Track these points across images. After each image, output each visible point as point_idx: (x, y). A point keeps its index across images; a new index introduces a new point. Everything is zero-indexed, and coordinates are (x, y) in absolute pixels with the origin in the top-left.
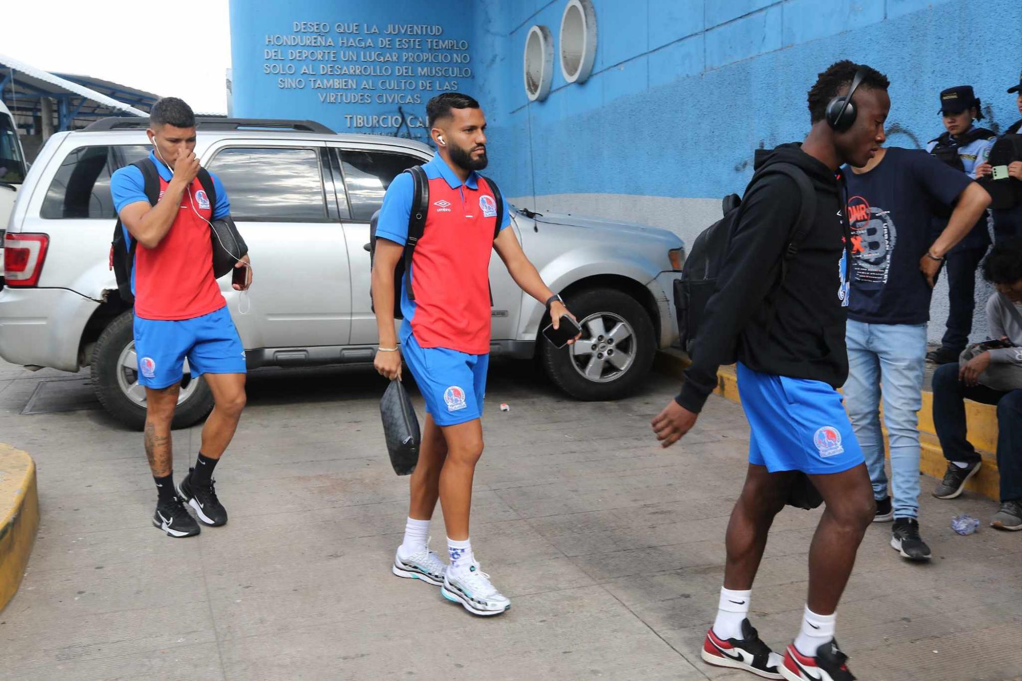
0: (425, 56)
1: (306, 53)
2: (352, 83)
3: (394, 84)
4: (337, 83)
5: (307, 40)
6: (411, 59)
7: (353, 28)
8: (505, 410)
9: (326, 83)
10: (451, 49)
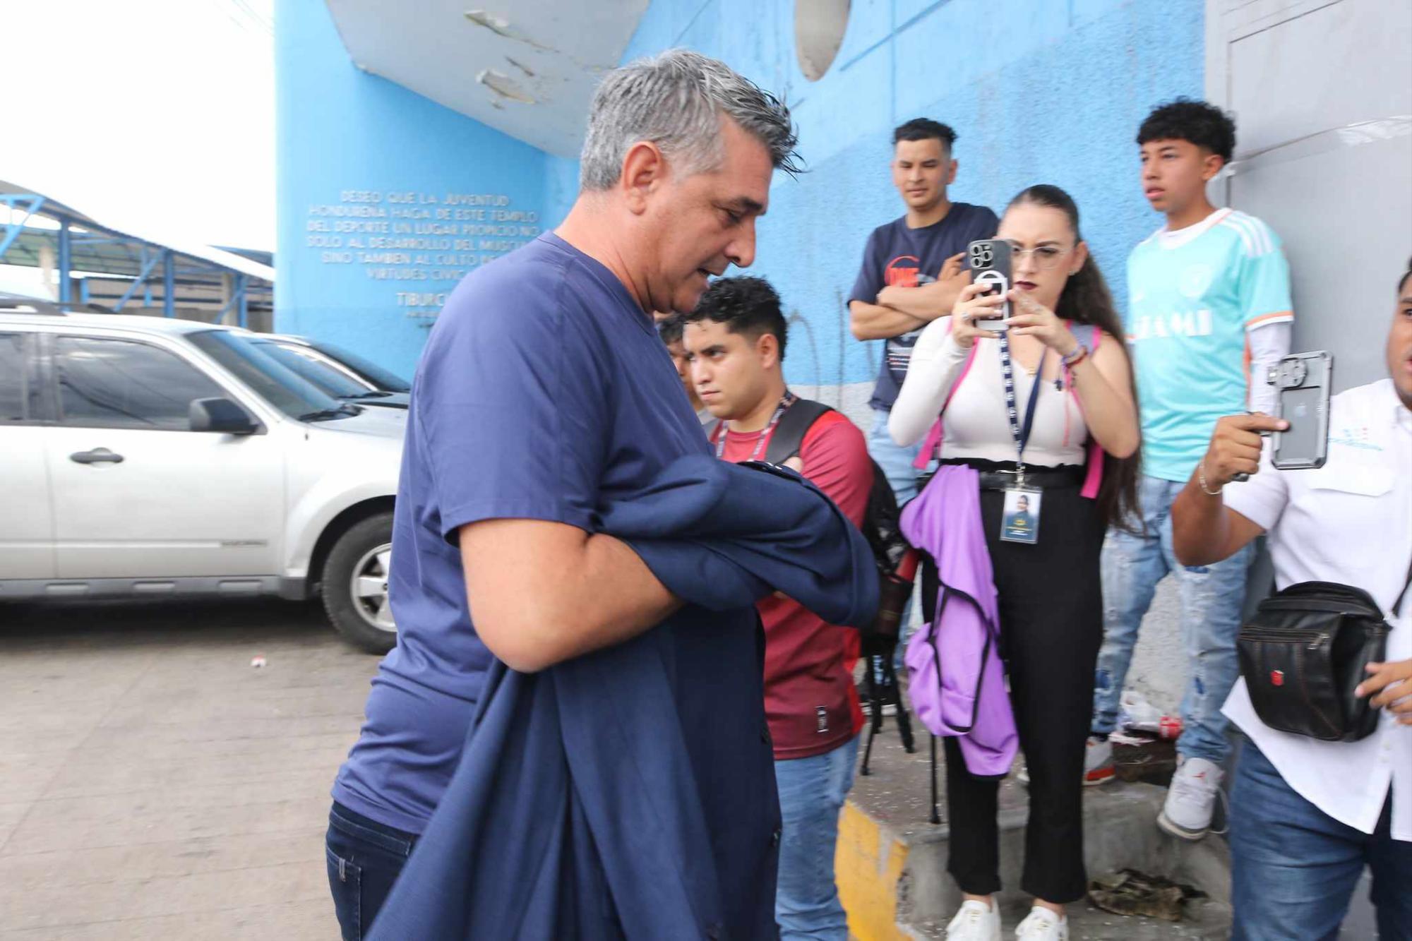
0: (490, 229)
1: (354, 225)
2: (406, 259)
3: (452, 260)
4: (388, 258)
5: (358, 211)
6: (472, 233)
7: (408, 198)
8: (258, 666)
9: (377, 257)
10: (518, 222)
